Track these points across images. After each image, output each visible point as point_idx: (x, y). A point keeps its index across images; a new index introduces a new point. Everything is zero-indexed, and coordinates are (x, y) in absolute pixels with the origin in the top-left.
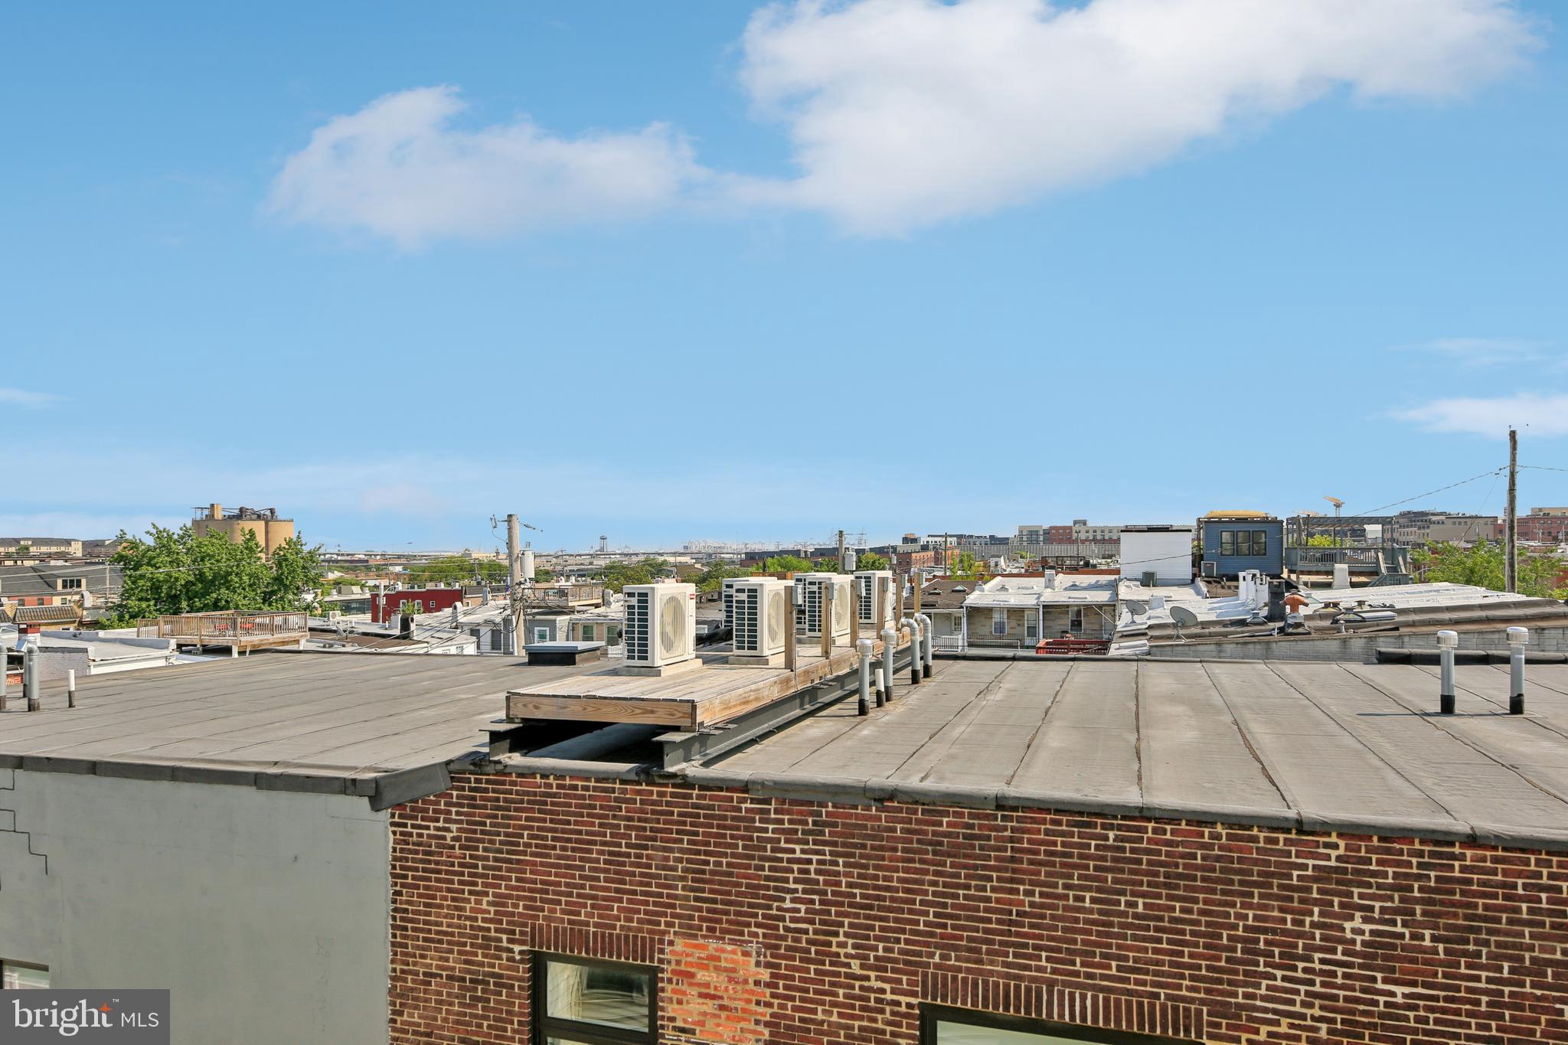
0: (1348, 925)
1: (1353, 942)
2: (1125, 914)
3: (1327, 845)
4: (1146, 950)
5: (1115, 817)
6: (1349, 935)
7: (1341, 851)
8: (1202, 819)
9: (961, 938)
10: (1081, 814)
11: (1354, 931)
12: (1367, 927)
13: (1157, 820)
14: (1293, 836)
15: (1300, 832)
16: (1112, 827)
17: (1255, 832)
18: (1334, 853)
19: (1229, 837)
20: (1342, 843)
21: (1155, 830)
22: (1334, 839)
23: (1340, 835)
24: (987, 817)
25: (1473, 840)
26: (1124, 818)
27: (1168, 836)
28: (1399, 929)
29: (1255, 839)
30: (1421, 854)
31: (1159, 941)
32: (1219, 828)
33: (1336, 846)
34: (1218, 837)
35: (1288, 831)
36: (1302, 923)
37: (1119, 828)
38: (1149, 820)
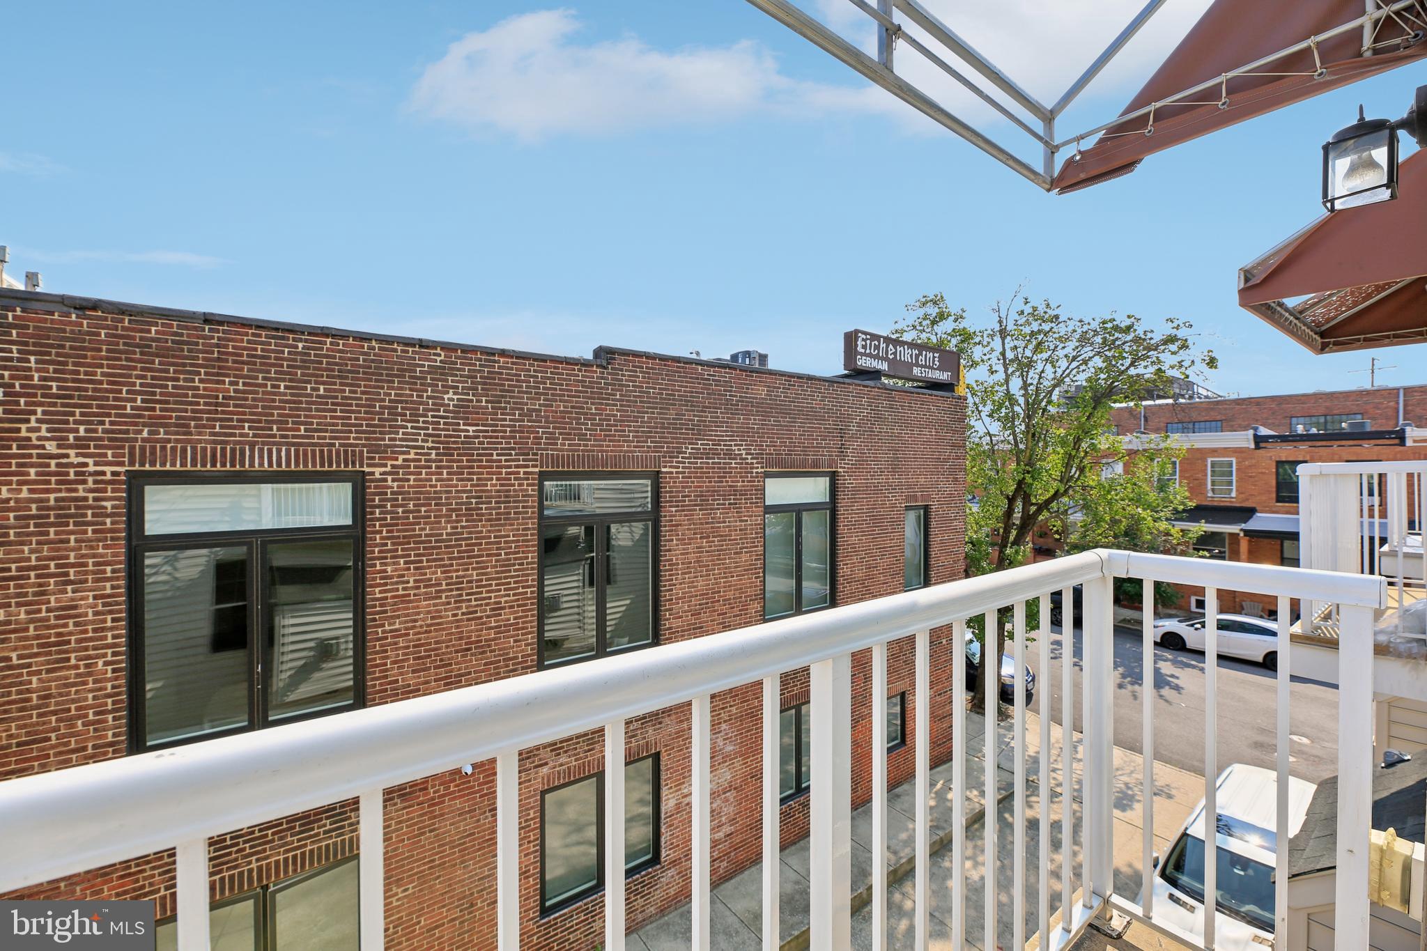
0: (446, 397)
1: (449, 405)
2: (310, 396)
3: (435, 354)
4: (326, 417)
5: (303, 333)
6: (446, 402)
7: (442, 358)
8: (363, 337)
9: (171, 417)
10: (277, 329)
11: (449, 399)
12: (455, 397)
13: (333, 336)
14: (417, 349)
15: (421, 346)
16: (301, 340)
17: (395, 346)
18: (439, 359)
19: (380, 349)
20: (443, 354)
21: (331, 343)
22: (438, 351)
23: (442, 349)
24: (195, 328)
25: (503, 353)
26: (309, 334)
27: (341, 347)
28: (471, 397)
29: (396, 351)
30: (480, 360)
31: (335, 411)
32: (374, 343)
33: (439, 355)
34: (373, 348)
35: (414, 346)
36: (422, 397)
37: (306, 341)
38: (327, 336)
